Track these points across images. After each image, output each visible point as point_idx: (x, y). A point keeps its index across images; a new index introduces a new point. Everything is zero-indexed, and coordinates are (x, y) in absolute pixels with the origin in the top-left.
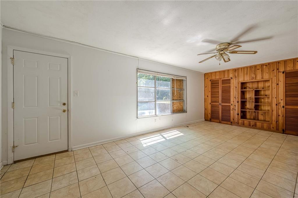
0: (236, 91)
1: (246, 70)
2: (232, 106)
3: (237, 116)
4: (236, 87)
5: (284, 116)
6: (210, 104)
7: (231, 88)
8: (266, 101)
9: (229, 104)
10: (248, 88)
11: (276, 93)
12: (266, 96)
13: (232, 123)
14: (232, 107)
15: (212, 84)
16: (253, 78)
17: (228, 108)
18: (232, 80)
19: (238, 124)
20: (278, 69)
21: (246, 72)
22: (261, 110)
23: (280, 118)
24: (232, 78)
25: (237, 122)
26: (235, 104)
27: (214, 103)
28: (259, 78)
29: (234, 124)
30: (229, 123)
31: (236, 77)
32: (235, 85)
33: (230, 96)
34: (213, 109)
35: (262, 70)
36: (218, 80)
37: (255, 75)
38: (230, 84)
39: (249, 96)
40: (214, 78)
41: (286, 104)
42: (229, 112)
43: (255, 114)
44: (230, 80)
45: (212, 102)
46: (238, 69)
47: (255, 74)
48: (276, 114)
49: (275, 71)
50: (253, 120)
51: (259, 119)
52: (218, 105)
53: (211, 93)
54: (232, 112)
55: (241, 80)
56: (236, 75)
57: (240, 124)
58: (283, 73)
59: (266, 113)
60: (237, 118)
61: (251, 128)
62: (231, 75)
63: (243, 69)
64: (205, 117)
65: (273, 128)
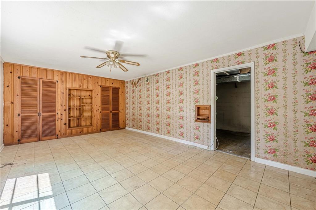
0: (63, 97)
1: (74, 77)
2: (58, 115)
3: (64, 126)
4: (63, 93)
5: (101, 119)
6: (19, 115)
7: (56, 93)
8: (87, 108)
9: (54, 114)
10: (72, 95)
11: (96, 101)
12: (87, 103)
13: (57, 136)
14: (57, 117)
15: (22, 83)
16: (81, 86)
17: (52, 119)
18: (58, 84)
19: (65, 135)
20: (97, 83)
21: (73, 79)
22: (83, 117)
23: (99, 120)
24: (57, 82)
25: (64, 133)
26: (62, 113)
27: (28, 113)
28: (85, 87)
29: (61, 137)
30: (54, 137)
31: (63, 82)
32: (61, 90)
33: (54, 103)
34: (23, 123)
35: (87, 81)
36: (37, 80)
37: (82, 84)
38: (55, 88)
39: (73, 103)
40: (26, 74)
41: (102, 110)
42: (54, 123)
43: (79, 121)
44: (55, 83)
45: (22, 112)
46: (66, 73)
47: (82, 82)
48: (96, 118)
49: (96, 83)
50: (76, 127)
51: (82, 125)
52: (37, 116)
53: (21, 97)
54: (57, 123)
55: (69, 85)
56: (63, 79)
57: (67, 135)
58: (100, 86)
59: (87, 119)
60: (64, 129)
61: (79, 135)
62: (56, 78)
63: (70, 74)
64: (4, 141)
65: (95, 130)
